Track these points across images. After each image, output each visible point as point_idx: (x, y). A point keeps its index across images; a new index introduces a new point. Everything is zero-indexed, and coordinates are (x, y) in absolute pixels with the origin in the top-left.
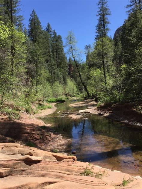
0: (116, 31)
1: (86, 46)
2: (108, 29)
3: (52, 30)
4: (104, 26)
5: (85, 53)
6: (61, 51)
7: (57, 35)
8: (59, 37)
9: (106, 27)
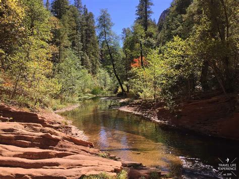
0: (162, 14)
1: (124, 29)
2: (150, 12)
3: (83, 6)
4: (146, 8)
5: (123, 38)
6: (92, 33)
7: (88, 12)
8: (91, 16)
9: (148, 10)
